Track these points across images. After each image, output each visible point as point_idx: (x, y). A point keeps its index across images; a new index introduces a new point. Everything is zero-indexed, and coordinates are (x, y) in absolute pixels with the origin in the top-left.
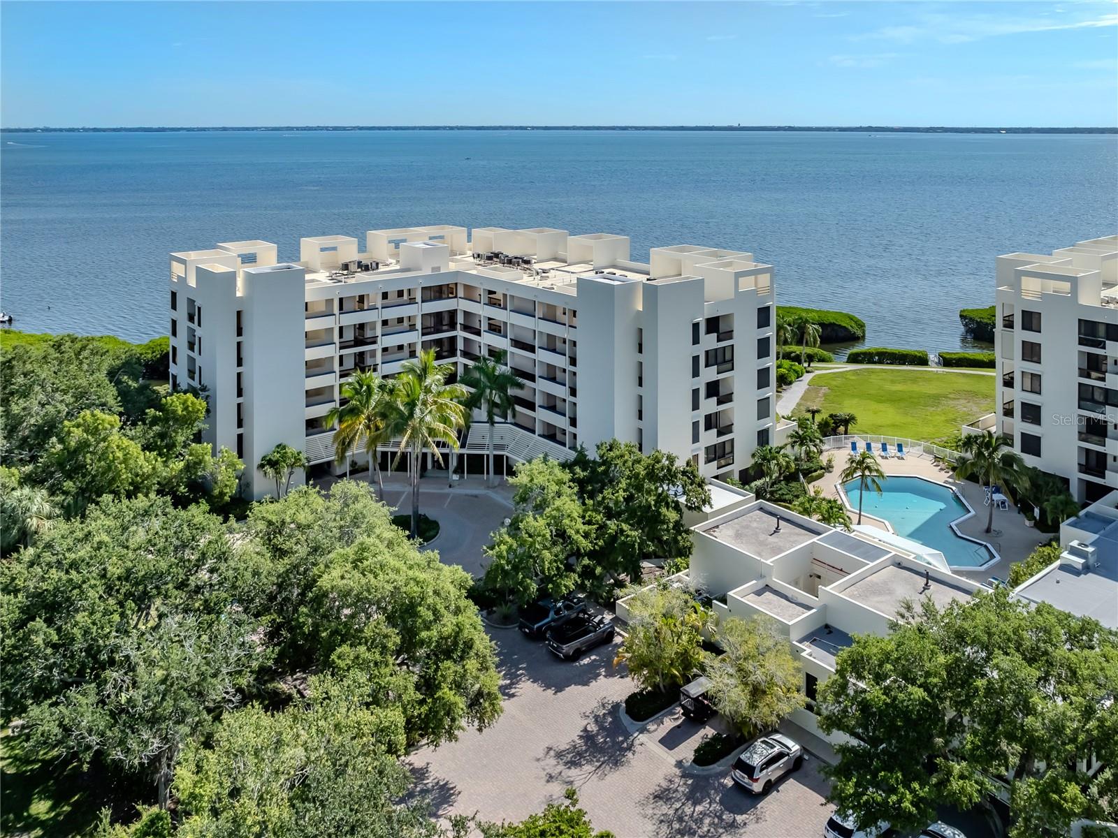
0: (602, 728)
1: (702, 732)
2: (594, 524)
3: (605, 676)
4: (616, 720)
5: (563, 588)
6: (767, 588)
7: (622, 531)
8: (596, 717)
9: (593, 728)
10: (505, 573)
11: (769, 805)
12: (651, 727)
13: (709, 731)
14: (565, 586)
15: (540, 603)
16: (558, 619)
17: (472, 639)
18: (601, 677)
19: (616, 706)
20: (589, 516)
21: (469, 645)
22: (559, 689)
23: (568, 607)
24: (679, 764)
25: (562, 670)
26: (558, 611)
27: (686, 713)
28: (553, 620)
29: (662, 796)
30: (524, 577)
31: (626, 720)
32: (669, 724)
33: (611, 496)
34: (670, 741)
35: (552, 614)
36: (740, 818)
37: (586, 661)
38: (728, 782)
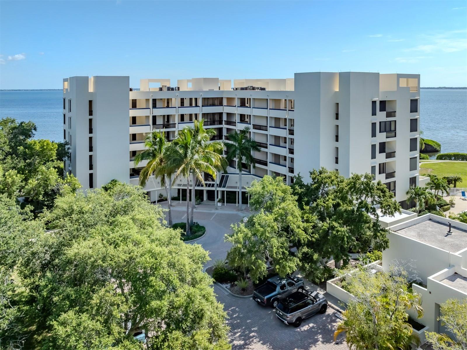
2: (311, 223)
3: (323, 342)
5: (288, 269)
6: (457, 275)
7: (332, 228)
10: (242, 255)
14: (290, 267)
15: (269, 280)
16: (283, 293)
17: (202, 310)
18: (319, 343)
20: (307, 217)
21: (199, 316)
23: (291, 284)
25: (287, 333)
26: (283, 287)
28: (279, 294)
30: (256, 259)
33: (322, 203)
35: (278, 289)
37: (305, 328)
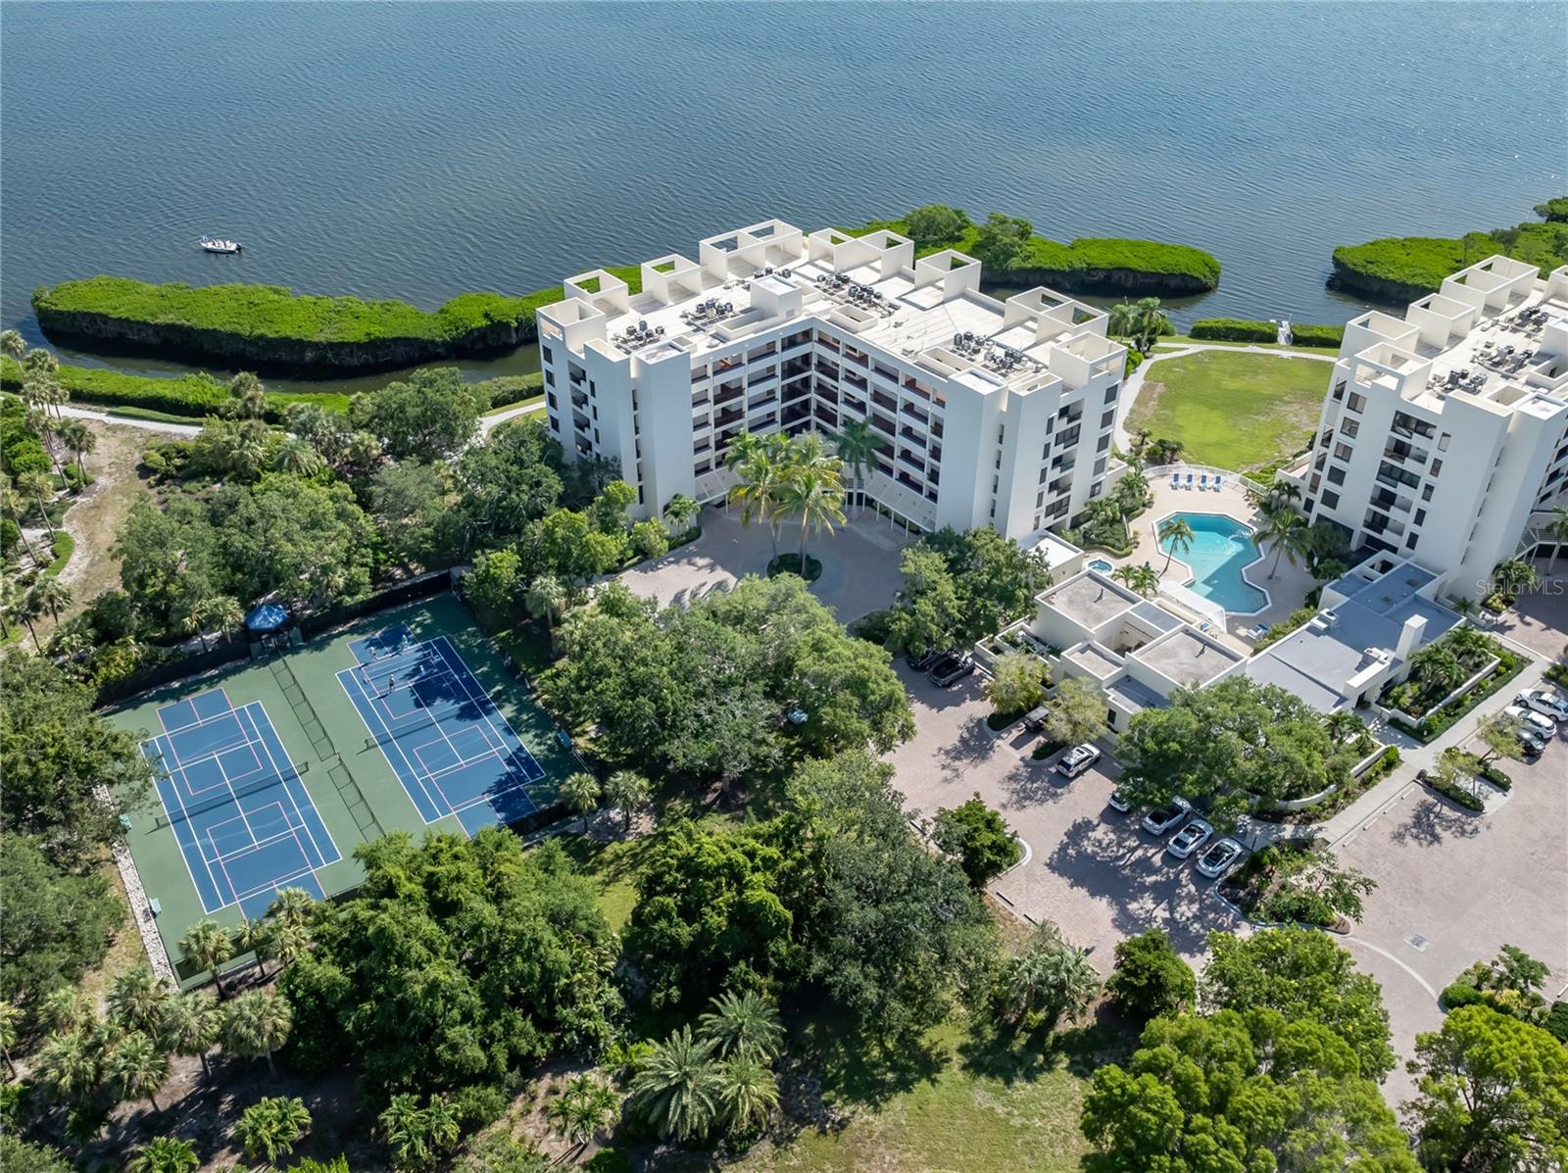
0: (971, 734)
1: (1037, 739)
3: (970, 700)
4: (981, 731)
6: (1089, 647)
8: (968, 729)
9: (966, 735)
11: (1076, 784)
12: (1004, 735)
13: (1041, 739)
17: (897, 695)
18: (967, 700)
19: (980, 721)
20: (961, 594)
21: (897, 700)
22: (940, 709)
24: (1022, 759)
25: (941, 693)
27: (1027, 727)
29: (1012, 778)
31: (988, 730)
32: (1015, 733)
34: (1017, 744)
36: (1059, 791)
37: (955, 688)
38: (1053, 770)
